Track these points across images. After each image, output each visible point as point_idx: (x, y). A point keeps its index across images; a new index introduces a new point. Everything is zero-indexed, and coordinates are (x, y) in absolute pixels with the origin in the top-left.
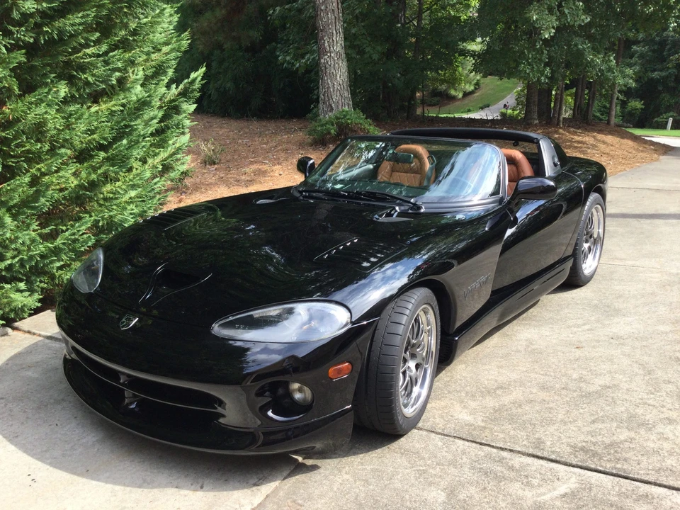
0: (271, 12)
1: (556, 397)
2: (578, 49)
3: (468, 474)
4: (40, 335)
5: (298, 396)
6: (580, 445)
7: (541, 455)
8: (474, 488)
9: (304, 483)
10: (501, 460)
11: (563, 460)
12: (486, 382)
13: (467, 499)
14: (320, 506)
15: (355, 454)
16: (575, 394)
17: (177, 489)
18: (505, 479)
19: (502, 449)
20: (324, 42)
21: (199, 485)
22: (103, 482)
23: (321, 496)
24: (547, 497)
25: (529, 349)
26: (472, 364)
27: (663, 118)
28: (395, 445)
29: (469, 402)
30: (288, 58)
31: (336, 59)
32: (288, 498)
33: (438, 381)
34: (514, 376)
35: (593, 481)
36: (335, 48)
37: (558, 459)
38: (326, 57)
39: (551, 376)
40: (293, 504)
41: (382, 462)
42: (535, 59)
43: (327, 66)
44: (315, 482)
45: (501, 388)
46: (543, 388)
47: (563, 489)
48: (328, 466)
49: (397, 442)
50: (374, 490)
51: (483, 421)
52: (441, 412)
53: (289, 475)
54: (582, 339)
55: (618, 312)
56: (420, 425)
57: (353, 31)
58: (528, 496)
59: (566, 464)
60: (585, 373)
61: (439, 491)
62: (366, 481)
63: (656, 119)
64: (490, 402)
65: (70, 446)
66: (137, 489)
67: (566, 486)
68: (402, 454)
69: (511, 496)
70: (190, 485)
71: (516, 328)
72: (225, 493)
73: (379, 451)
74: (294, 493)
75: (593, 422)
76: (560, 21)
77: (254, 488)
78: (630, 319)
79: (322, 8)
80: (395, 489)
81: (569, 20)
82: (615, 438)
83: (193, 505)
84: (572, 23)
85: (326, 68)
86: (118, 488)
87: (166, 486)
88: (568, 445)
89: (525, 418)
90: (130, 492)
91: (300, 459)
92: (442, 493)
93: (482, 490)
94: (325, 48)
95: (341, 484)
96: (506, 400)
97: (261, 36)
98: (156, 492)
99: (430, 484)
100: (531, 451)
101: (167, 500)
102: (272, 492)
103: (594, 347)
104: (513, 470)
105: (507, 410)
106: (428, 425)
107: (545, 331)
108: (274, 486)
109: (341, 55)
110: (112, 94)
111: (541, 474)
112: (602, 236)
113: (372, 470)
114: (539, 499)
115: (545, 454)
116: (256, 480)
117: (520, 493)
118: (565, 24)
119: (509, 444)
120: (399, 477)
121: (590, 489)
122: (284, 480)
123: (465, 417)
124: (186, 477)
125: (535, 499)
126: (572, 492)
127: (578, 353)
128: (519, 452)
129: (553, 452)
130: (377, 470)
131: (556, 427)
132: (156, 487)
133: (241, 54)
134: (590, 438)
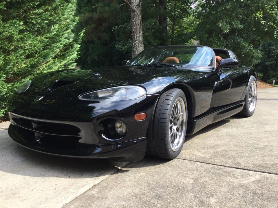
0: (114, 28)
1: (243, 149)
2: (238, 42)
3: (203, 173)
4: (2, 129)
5: (119, 130)
6: (258, 164)
7: (239, 168)
8: (207, 178)
9: (121, 176)
10: (220, 169)
11: (251, 169)
12: (209, 144)
13: (205, 182)
14: (129, 184)
15: (147, 166)
16: (252, 148)
17: (57, 178)
18: (223, 176)
19: (219, 165)
20: (135, 37)
21: (68, 176)
22: (20, 175)
23: (130, 180)
24: (245, 182)
25: (228, 135)
26: (202, 139)
27: (271, 80)
28: (167, 164)
29: (202, 150)
30: (120, 46)
31: (139, 43)
32: (113, 181)
33: (186, 144)
34: (222, 142)
35: (268, 176)
36: (139, 39)
37: (248, 169)
38: (135, 42)
39: (240, 142)
40: (116, 183)
41: (160, 169)
42: (220, 44)
43: (136, 46)
44: (127, 176)
45: (217, 146)
46: (237, 146)
47: (253, 179)
48: (134, 170)
49: (167, 163)
50: (156, 179)
51: (209, 156)
52: (188, 153)
53: (114, 173)
54: (252, 132)
55: (266, 124)
56: (178, 157)
57: (146, 34)
58: (236, 181)
59: (253, 171)
60: (255, 141)
61: (190, 179)
62: (152, 175)
63: (268, 81)
64: (212, 150)
65: (7, 163)
66: (36, 177)
67: (254, 178)
68: (170, 167)
69: (227, 181)
70: (63, 176)
71: (220, 129)
72: (81, 179)
73: (159, 165)
74: (116, 179)
75: (263, 157)
76: (231, 27)
77: (96, 178)
78: (273, 126)
79: (134, 23)
80: (167, 179)
81: (234, 27)
82: (275, 162)
83: (64, 183)
84: (236, 28)
85: (135, 47)
86: (27, 177)
87: (52, 176)
88: (253, 164)
89: (229, 155)
90: (33, 178)
91: (120, 168)
92: (192, 180)
93: (212, 179)
94: (135, 39)
95: (140, 176)
96: (220, 150)
97: (109, 39)
98: (46, 179)
99: (185, 177)
100: (234, 166)
101: (51, 181)
102: (105, 179)
103: (258, 134)
104: (226, 173)
105: (220, 153)
106: (183, 157)
107: (235, 129)
108: (106, 177)
109: (141, 42)
110: (44, 33)
111: (240, 174)
112: (256, 95)
113: (155, 172)
114: (241, 183)
115: (241, 167)
116: (97, 175)
117: (232, 180)
118: (233, 28)
119: (223, 164)
120: (169, 174)
121: (267, 179)
122: (111, 175)
123: (200, 155)
124: (62, 173)
125: (239, 182)
126: (258, 180)
127: (251, 136)
128: (228, 167)
129: (246, 167)
130: (158, 172)
131: (245, 158)
132: (46, 177)
133: (101, 45)
134: (262, 162)
